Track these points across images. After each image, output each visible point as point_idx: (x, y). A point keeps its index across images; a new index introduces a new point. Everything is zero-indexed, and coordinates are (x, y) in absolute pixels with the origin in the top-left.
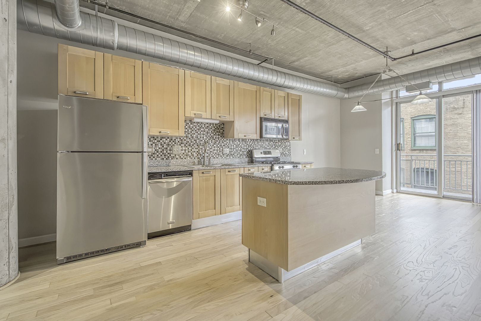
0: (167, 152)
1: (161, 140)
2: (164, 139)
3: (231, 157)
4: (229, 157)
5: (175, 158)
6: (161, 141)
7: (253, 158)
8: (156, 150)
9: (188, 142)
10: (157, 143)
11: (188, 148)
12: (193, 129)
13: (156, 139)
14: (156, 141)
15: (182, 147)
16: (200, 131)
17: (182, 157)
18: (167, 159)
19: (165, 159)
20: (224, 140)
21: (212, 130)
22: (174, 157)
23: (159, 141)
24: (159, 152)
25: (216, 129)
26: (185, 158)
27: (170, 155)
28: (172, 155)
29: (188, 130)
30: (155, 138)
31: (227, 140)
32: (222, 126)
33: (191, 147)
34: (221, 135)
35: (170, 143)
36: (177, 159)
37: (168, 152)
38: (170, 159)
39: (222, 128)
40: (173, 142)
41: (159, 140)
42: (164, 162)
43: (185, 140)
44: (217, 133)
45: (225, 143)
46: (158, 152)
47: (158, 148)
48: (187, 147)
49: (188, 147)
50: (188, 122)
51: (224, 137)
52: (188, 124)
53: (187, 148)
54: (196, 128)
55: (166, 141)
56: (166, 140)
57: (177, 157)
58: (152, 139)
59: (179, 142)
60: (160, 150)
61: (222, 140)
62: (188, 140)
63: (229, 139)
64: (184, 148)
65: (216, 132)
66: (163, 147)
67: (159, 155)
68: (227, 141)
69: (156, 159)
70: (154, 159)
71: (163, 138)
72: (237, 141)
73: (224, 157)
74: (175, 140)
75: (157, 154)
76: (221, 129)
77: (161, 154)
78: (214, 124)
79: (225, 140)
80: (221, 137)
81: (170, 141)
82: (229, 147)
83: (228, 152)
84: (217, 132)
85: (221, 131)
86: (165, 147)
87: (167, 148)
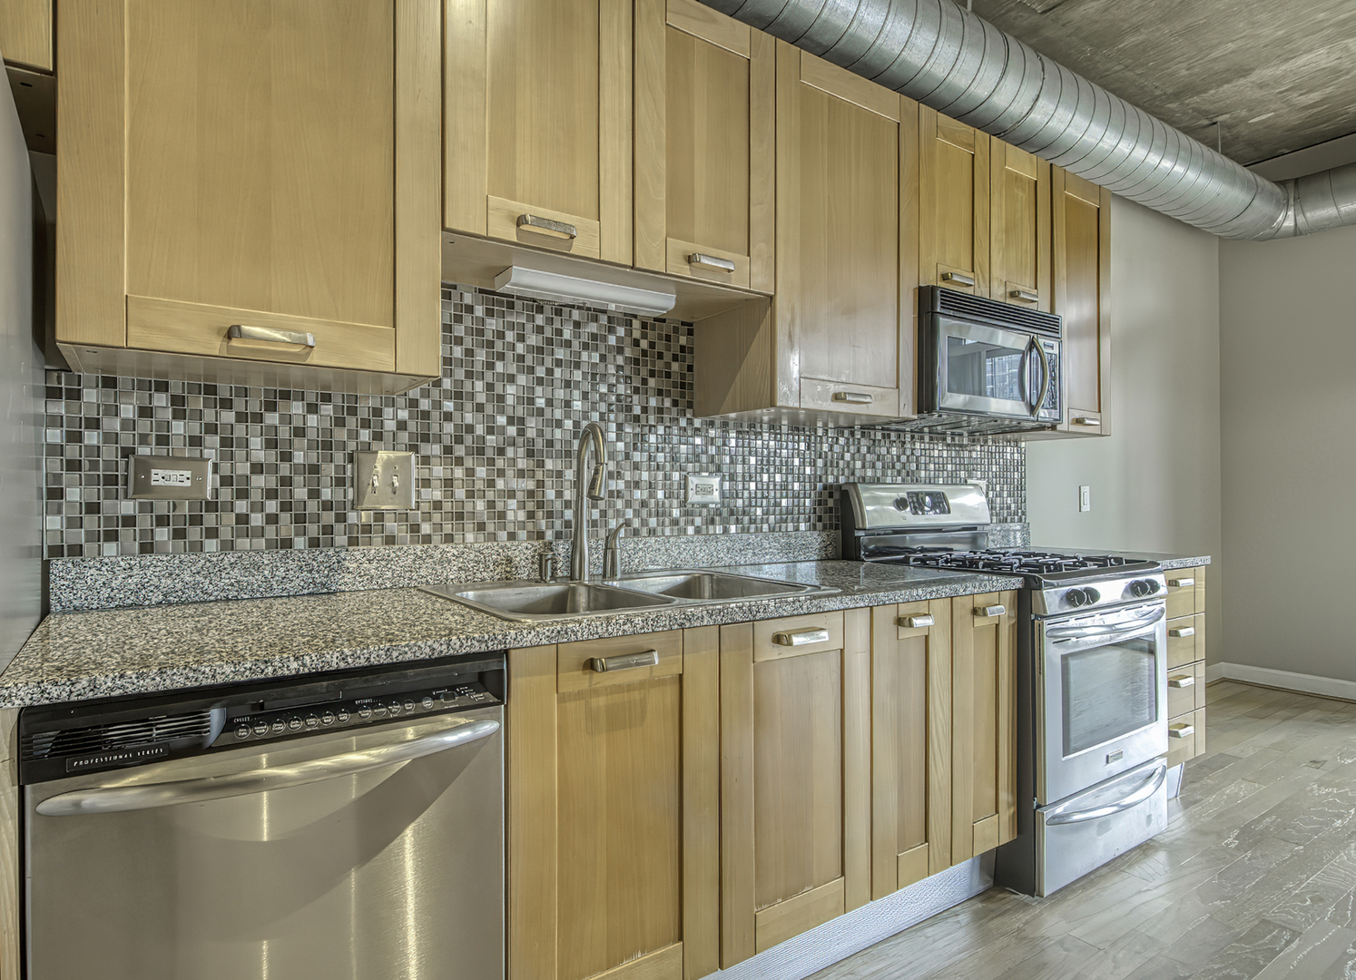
0: (314, 494)
1: (271, 407)
2: (297, 408)
3: (733, 528)
4: (719, 529)
5: (377, 539)
6: (272, 419)
7: (858, 534)
8: (227, 481)
9: (470, 429)
10: (240, 430)
11: (470, 472)
12: (499, 346)
13: (227, 404)
14: (228, 417)
15: (426, 460)
16: (548, 361)
17: (426, 528)
18: (314, 543)
19: (300, 542)
20: (690, 422)
21: (620, 360)
22: (367, 529)
23: (258, 418)
24: (256, 496)
25: (644, 353)
26: (449, 539)
27: (341, 518)
28: (352, 517)
29: (469, 353)
30: (223, 392)
31: (712, 424)
32: (683, 340)
33: (491, 462)
34: (675, 392)
35: (341, 434)
36: (390, 540)
37: (326, 494)
38: (341, 540)
39: (683, 349)
40: (366, 424)
41: (255, 406)
42: (288, 571)
43: (448, 417)
44: (652, 382)
45: (698, 441)
46: (243, 494)
47: (243, 468)
48: (459, 461)
49: (469, 462)
50: (468, 299)
51: (690, 405)
52: (470, 309)
53: (459, 473)
54: (521, 338)
55: (312, 420)
56: (312, 408)
57: (391, 525)
58: (197, 402)
59: (402, 426)
60: (259, 481)
61: (683, 423)
62: (469, 418)
63: (718, 419)
64: (438, 471)
65: (644, 372)
66: (286, 457)
67: (257, 520)
68: (712, 433)
69: (228, 546)
70: (211, 545)
71: (286, 395)
72: (766, 436)
73: (691, 530)
74: (378, 412)
75: (241, 506)
76: (675, 358)
77: (272, 506)
78: (636, 324)
79: (697, 423)
80: (675, 403)
81: (340, 422)
82: (719, 470)
83: (716, 496)
84: (652, 374)
85: (675, 366)
86: (299, 457)
87: (314, 469)
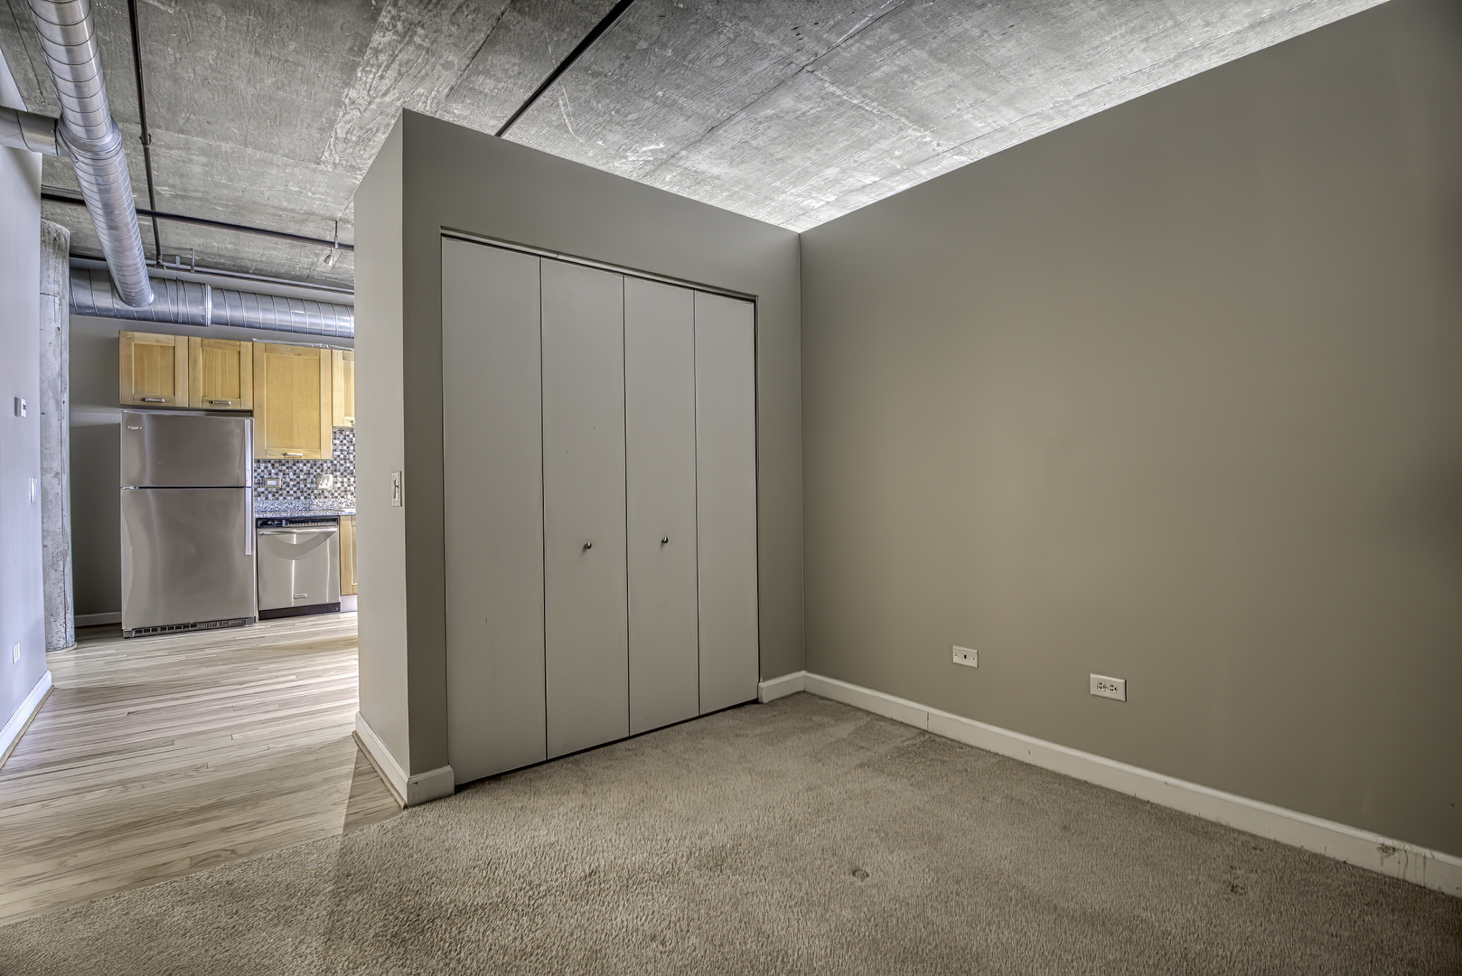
0: (305, 486)
1: (294, 465)
2: (301, 465)
5: (322, 497)
6: (295, 468)
8: (284, 483)
9: (349, 468)
10: (287, 471)
11: (349, 479)
13: (284, 465)
14: (284, 468)
15: (336, 477)
17: (336, 494)
18: (305, 498)
19: (302, 498)
22: (320, 494)
23: (291, 468)
24: (291, 487)
26: (342, 497)
27: (313, 492)
28: (315, 492)
29: (348, 447)
30: (283, 462)
35: (312, 471)
36: (326, 497)
37: (309, 486)
38: (313, 497)
40: (319, 468)
41: (290, 465)
42: (300, 504)
43: (342, 465)
46: (288, 486)
47: (288, 480)
48: (345, 477)
49: (348, 477)
50: (348, 433)
52: (348, 436)
53: (345, 480)
55: (305, 468)
56: (305, 465)
57: (326, 494)
58: (277, 465)
59: (329, 468)
60: (292, 483)
62: (348, 465)
64: (340, 479)
66: (298, 477)
67: (291, 492)
69: (285, 498)
70: (281, 498)
71: (298, 462)
74: (322, 465)
75: (288, 489)
77: (295, 489)
81: (312, 468)
86: (302, 477)
87: (306, 480)
